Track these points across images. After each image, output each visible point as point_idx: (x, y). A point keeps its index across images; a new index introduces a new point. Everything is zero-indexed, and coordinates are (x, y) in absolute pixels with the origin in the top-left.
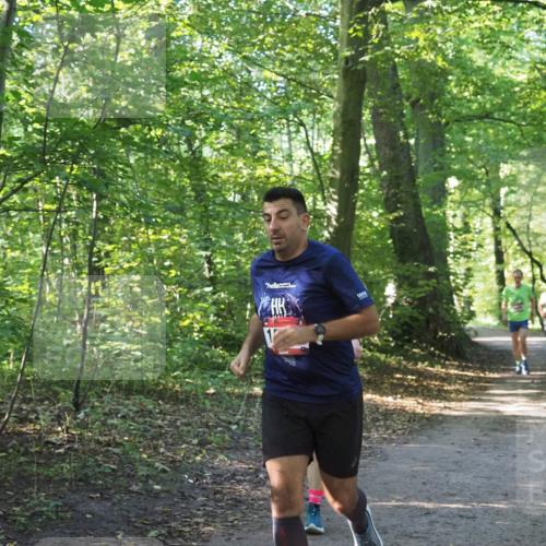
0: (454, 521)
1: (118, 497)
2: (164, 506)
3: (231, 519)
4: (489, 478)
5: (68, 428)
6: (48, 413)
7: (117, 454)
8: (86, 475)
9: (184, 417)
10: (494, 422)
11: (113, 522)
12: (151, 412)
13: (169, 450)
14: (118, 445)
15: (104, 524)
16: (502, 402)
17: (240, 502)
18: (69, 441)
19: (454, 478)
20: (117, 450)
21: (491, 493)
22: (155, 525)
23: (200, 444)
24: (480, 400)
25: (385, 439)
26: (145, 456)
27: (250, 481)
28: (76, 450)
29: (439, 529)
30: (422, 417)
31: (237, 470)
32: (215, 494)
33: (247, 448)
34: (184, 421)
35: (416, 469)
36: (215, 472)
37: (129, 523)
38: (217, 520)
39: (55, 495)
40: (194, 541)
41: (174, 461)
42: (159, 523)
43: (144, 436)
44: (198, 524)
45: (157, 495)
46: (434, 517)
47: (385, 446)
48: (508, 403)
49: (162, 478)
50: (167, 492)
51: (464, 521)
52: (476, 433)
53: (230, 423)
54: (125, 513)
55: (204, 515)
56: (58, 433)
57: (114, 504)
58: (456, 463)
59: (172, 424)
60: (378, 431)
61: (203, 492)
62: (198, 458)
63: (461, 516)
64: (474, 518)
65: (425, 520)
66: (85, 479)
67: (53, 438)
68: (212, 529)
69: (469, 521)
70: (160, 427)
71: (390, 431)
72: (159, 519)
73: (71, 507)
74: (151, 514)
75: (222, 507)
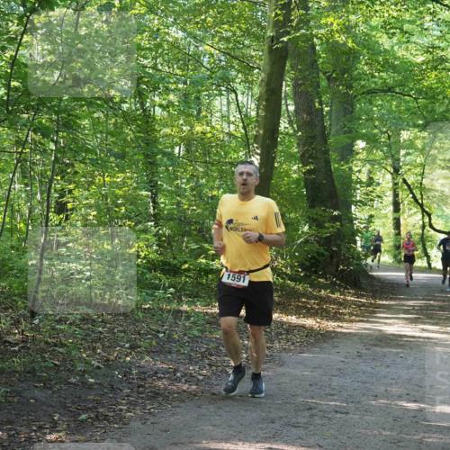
0: (330, 416)
1: (58, 386)
2: (96, 395)
3: (148, 407)
4: (363, 383)
5: (23, 331)
6: (8, 319)
7: (61, 353)
8: (34, 369)
9: (121, 326)
10: (376, 339)
11: (52, 406)
12: (94, 321)
13: (104, 351)
14: (63, 345)
15: (44, 408)
16: (385, 324)
17: (158, 394)
18: (23, 342)
19: (336, 382)
20: (61, 350)
21: (364, 395)
22: (86, 410)
23: (131, 348)
24: (367, 322)
25: (285, 349)
26: (84, 355)
27: (169, 378)
28: (29, 348)
29: (317, 421)
30: (318, 333)
31: (159, 369)
32: (139, 387)
33: (170, 352)
34: (121, 328)
35: (306, 373)
36: (141, 370)
37: (65, 407)
38: (137, 408)
39: (7, 383)
40: (116, 424)
41: (108, 360)
42: (90, 409)
43: (85, 340)
44: (121, 410)
45: (90, 386)
46: (314, 411)
47: (284, 354)
48: (390, 324)
49: (96, 374)
50: (99, 384)
51: (338, 415)
52: (360, 347)
53: (158, 332)
54: (62, 400)
55: (127, 404)
56: (15, 334)
57: (54, 392)
58: (340, 369)
59: (111, 331)
60: (280, 342)
61: (130, 385)
62: (128, 359)
63: (337, 412)
64: (347, 413)
65: (307, 413)
66: (32, 372)
67: (11, 338)
68: (132, 414)
69: (342, 415)
70: (101, 333)
71: (290, 343)
72: (90, 406)
73: (19, 394)
74: (85, 401)
75: (142, 398)
